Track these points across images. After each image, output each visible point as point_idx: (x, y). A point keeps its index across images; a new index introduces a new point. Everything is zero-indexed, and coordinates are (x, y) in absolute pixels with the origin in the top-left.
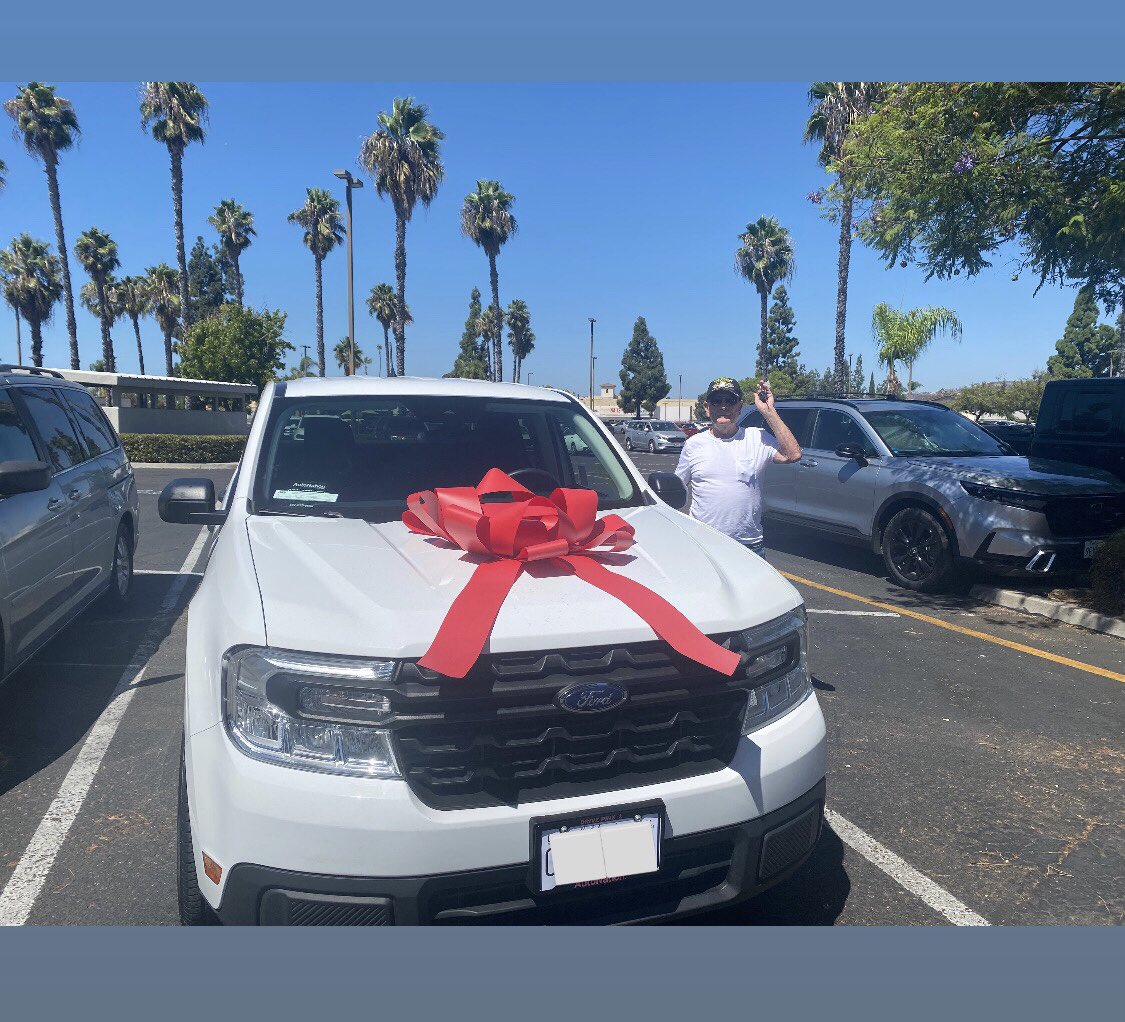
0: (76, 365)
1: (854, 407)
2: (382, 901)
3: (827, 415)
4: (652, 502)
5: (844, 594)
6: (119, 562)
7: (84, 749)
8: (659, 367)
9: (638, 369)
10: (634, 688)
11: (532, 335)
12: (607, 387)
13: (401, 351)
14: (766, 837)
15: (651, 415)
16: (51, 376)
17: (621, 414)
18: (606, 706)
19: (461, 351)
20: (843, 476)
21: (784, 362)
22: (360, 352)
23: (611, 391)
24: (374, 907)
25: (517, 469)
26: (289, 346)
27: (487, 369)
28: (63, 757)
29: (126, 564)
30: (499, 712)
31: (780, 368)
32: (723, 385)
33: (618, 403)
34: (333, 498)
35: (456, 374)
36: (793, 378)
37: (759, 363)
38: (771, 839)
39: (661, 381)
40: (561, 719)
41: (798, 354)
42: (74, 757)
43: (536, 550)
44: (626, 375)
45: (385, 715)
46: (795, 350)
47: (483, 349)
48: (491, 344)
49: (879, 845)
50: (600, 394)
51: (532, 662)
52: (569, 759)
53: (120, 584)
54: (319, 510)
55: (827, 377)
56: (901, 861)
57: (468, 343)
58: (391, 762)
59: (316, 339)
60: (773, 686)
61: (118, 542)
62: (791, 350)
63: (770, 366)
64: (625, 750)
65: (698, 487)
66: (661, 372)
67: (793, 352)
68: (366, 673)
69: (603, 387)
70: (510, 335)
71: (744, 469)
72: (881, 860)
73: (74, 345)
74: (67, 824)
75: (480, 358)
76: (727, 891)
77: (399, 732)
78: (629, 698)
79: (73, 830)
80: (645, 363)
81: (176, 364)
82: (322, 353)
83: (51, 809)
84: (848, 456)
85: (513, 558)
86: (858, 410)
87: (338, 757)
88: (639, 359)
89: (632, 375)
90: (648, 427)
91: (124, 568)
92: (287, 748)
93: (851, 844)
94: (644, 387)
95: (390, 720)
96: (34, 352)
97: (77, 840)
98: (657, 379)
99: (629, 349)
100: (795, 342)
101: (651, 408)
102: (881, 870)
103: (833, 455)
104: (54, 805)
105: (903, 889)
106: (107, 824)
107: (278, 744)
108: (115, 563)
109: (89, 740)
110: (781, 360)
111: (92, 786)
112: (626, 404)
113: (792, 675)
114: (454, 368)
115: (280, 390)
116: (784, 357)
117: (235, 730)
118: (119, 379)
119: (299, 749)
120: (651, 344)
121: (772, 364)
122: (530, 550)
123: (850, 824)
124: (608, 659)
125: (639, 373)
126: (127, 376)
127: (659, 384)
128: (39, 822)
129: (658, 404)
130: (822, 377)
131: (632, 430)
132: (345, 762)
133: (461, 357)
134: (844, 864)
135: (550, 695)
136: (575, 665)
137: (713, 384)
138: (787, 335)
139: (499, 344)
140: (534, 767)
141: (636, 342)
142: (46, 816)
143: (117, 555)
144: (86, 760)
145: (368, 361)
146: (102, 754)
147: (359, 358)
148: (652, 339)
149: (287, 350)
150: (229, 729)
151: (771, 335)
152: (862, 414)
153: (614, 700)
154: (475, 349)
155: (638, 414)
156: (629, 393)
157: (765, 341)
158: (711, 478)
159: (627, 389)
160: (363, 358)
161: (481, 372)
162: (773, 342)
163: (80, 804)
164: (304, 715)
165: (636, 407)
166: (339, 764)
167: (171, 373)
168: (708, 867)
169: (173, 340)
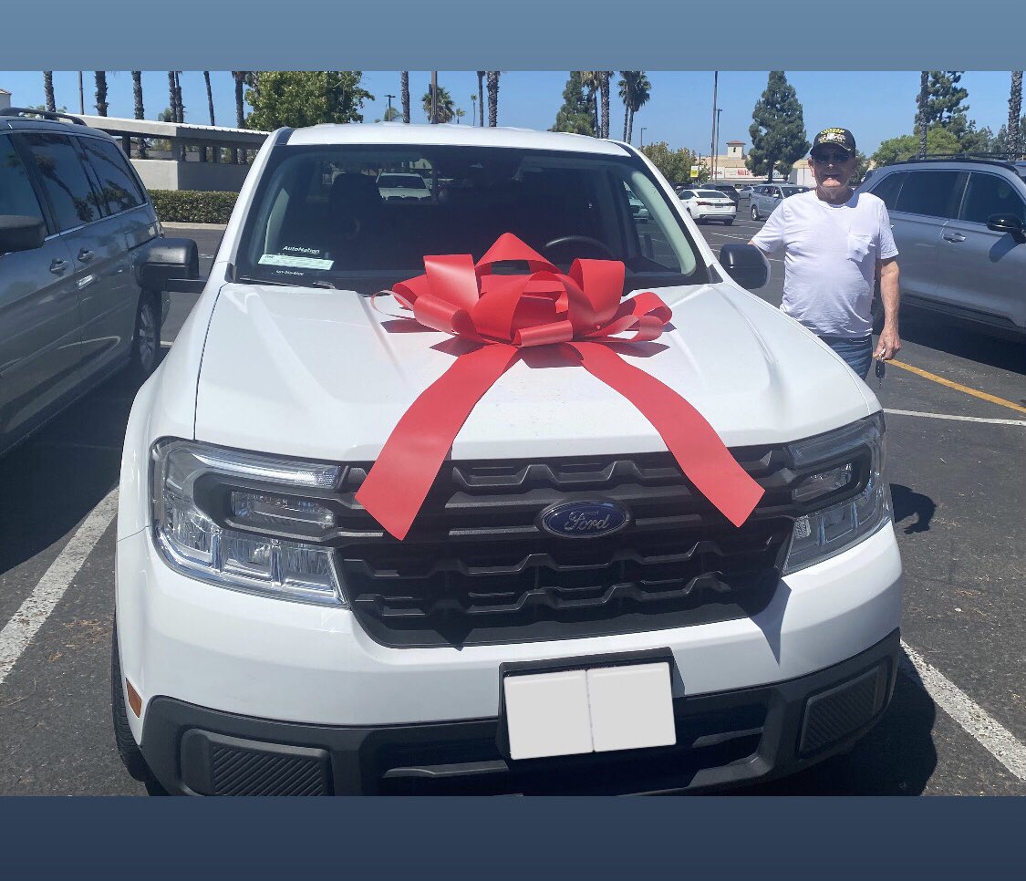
0: (140, 113)
1: (1013, 169)
2: (317, 752)
3: (979, 178)
4: (718, 279)
5: (988, 397)
6: (142, 333)
7: (73, 542)
8: (798, 122)
9: (772, 123)
10: (638, 509)
11: (646, 84)
12: (734, 145)
13: (494, 101)
14: (810, 701)
15: (786, 179)
16: (71, 122)
17: (750, 177)
18: (601, 530)
19: (564, 102)
20: (996, 254)
21: (949, 117)
22: (451, 103)
23: (739, 149)
24: (307, 759)
25: (562, 237)
26: (367, 95)
27: (593, 123)
28: (47, 550)
29: (152, 335)
30: (451, 533)
31: (944, 125)
32: (831, 137)
33: (747, 164)
34: (326, 265)
35: (559, 128)
36: (959, 136)
37: (918, 119)
38: (815, 706)
39: (799, 139)
40: (544, 543)
41: (966, 109)
42: (59, 551)
43: (532, 333)
44: (757, 131)
45: (329, 529)
46: (963, 103)
47: (589, 100)
48: (598, 94)
49: (982, 713)
50: (726, 153)
51: (513, 472)
52: (556, 593)
53: (143, 358)
54: (309, 279)
55: (1001, 136)
56: (1008, 734)
57: (573, 94)
58: (334, 585)
59: (400, 87)
60: (835, 514)
61: (140, 311)
62: (957, 103)
63: (932, 122)
64: (627, 585)
65: (791, 261)
66: (800, 128)
67: (961, 106)
68: (306, 478)
69: (729, 144)
70: (621, 84)
71: (857, 246)
72: (982, 732)
73: (139, 93)
74: (34, 627)
75: (586, 111)
76: (756, 765)
77: (345, 551)
78: (632, 521)
79: (41, 635)
80: (781, 116)
81: (249, 114)
82: (406, 103)
83: (21, 609)
84: (1001, 230)
85: (508, 342)
86: (1017, 174)
87: (276, 577)
88: (774, 111)
89: (764, 131)
90: (779, 192)
91: (150, 340)
92: (219, 563)
93: (947, 709)
94: (778, 146)
95: (331, 536)
96: (98, 100)
97: (42, 648)
98: (794, 137)
99: (762, 100)
100: (964, 93)
101: (786, 171)
102: (980, 744)
103: (984, 228)
104: (25, 604)
105: (1005, 771)
106: (79, 629)
107: (208, 556)
108: (137, 333)
109: (78, 534)
110: (945, 114)
111: (71, 585)
112: (756, 165)
113: (861, 500)
114: (555, 122)
115: (284, 138)
116: (949, 111)
117: (162, 537)
118: (179, 129)
119: (232, 564)
120: (788, 94)
121: (934, 119)
122: (523, 333)
123: (950, 684)
124: (608, 474)
125: (773, 128)
126: (196, 127)
127: (796, 142)
128: (6, 622)
129: (796, 165)
130: (996, 135)
131: (760, 196)
132: (282, 583)
133: (564, 109)
134: (934, 733)
135: (530, 515)
136: (566, 478)
137: (819, 136)
138: (954, 85)
139: (606, 94)
140: (512, 600)
141: (772, 91)
142: (14, 617)
143: (139, 324)
144: (71, 555)
145: (460, 113)
146: (89, 549)
147: (450, 110)
148: (790, 88)
149: (365, 100)
150: (155, 535)
151: (934, 84)
152: (1021, 178)
153: (612, 524)
154: (580, 99)
155: (771, 177)
156: (760, 152)
157: (925, 92)
158: (810, 251)
159: (758, 147)
160: (454, 109)
161: (588, 126)
162: (936, 93)
163: (54, 605)
164: (232, 524)
165: (768, 169)
166: (274, 585)
167: (242, 124)
168: (731, 735)
169: (245, 87)
